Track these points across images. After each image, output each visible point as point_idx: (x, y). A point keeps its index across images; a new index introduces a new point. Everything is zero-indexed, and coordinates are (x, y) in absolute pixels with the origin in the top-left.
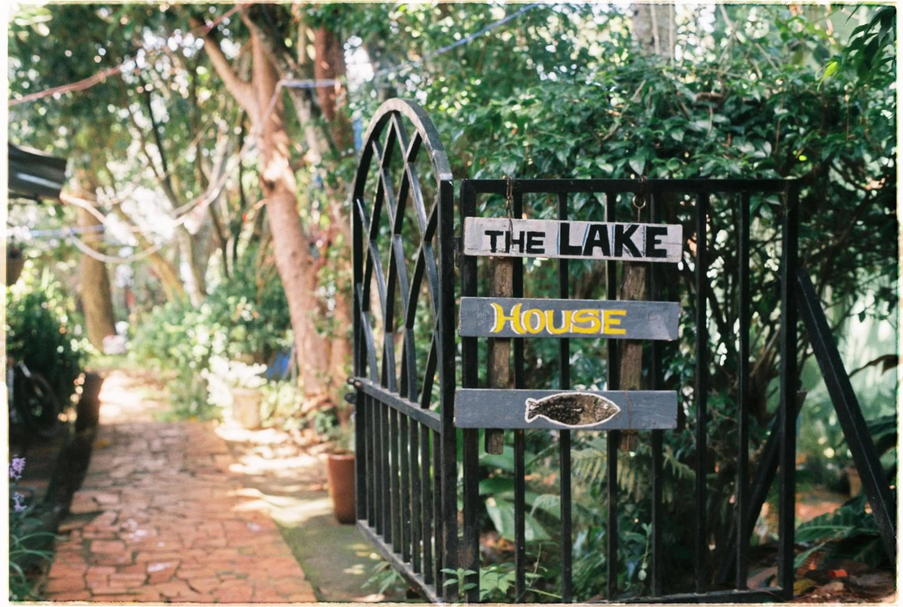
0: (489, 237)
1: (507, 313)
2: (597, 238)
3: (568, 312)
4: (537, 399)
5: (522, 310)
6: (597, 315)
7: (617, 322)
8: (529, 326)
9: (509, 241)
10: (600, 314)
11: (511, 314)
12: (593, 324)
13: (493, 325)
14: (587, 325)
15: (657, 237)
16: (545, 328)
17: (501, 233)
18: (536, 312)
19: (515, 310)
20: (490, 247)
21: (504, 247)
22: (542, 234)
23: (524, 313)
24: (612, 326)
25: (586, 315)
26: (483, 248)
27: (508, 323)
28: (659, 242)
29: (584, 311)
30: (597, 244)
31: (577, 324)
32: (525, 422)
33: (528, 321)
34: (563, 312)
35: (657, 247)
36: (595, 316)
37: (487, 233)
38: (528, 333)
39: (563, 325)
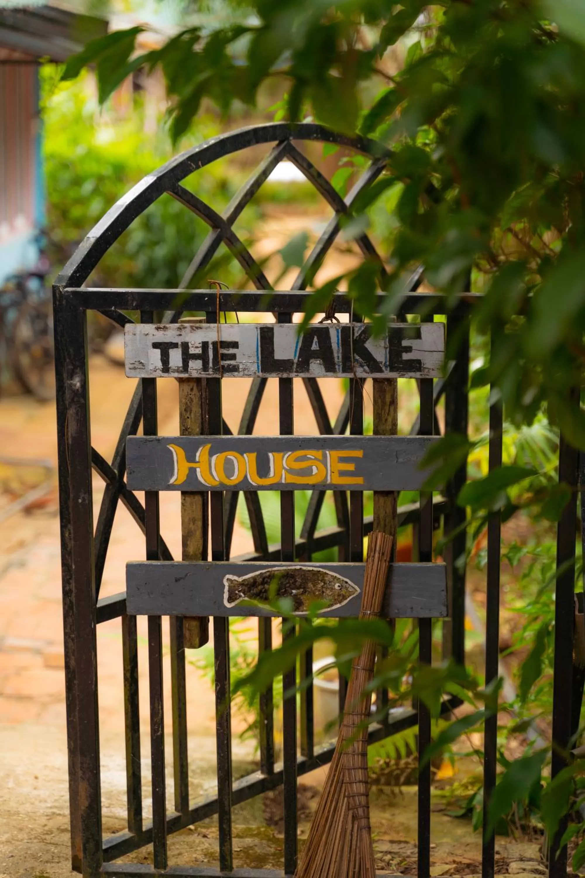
0: (158, 352)
1: (191, 458)
2: (315, 346)
3: (278, 455)
4: (239, 576)
5: (211, 454)
6: (321, 458)
7: (351, 467)
8: (223, 475)
9: (187, 357)
10: (325, 456)
11: (197, 459)
12: (315, 470)
13: (172, 475)
14: (307, 472)
15: (405, 343)
16: (246, 477)
17: (175, 345)
18: (231, 456)
19: (201, 454)
20: (160, 365)
21: (180, 364)
22: (235, 345)
23: (214, 458)
24: (342, 474)
25: (304, 458)
26: (151, 367)
27: (192, 472)
28: (409, 349)
29: (300, 453)
30: (315, 355)
31: (290, 471)
32: (225, 607)
33: (221, 468)
34: (270, 455)
35: (406, 356)
36: (316, 459)
37: (156, 345)
38: (222, 484)
39: (272, 474)
